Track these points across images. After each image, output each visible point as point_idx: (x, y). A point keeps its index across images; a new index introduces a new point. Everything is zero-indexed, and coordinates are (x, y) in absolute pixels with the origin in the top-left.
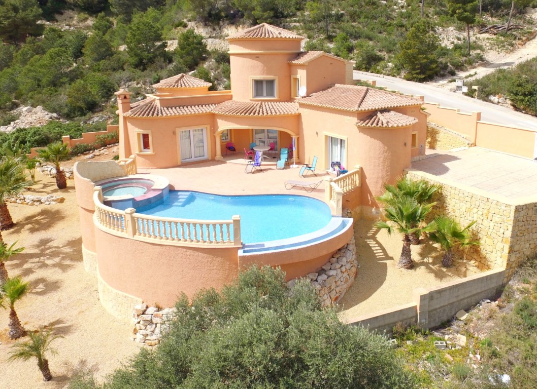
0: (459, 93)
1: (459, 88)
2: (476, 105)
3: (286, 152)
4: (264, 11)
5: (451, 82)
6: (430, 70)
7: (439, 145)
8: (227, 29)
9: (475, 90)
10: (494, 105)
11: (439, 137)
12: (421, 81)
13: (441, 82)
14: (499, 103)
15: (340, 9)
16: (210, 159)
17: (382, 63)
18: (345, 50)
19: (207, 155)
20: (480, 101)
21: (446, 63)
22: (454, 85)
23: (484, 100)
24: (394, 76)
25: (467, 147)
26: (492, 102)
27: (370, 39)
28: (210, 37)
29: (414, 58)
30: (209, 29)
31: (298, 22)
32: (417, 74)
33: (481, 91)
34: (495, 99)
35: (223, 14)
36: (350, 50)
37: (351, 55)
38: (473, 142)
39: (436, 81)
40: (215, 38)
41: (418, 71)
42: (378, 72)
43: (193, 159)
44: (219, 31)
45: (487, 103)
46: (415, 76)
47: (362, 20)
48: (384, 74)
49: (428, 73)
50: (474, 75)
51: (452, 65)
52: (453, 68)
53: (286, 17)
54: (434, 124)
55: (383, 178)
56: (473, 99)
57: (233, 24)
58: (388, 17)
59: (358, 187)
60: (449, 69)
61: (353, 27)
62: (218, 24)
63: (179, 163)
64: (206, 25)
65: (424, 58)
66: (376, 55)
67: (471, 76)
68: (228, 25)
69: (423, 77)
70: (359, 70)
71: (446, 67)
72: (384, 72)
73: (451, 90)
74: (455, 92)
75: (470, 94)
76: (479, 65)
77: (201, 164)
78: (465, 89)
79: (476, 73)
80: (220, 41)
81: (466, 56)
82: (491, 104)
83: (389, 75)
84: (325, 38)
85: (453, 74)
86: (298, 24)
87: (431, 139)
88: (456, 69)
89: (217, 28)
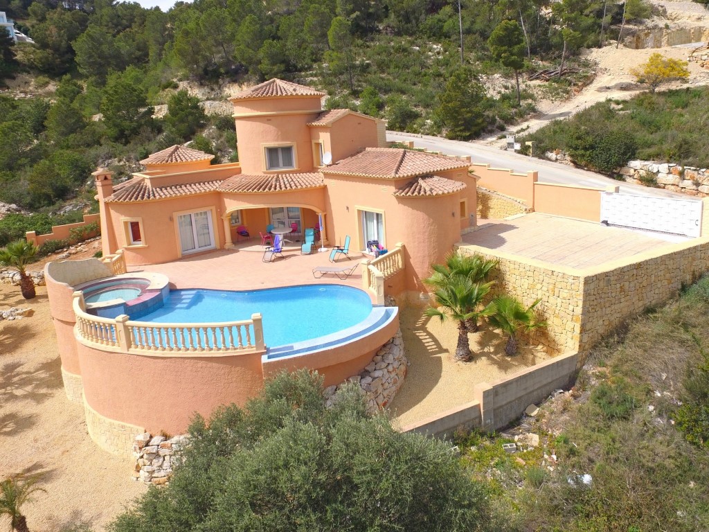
0: (511, 151)
1: (510, 145)
2: (531, 164)
3: (312, 233)
4: (274, 64)
5: (500, 138)
6: (476, 125)
7: (492, 214)
8: (229, 88)
9: (529, 147)
10: (551, 162)
11: (492, 203)
12: (466, 139)
13: (490, 139)
14: (557, 160)
15: (365, 59)
16: (218, 247)
17: (419, 121)
18: (374, 107)
19: (214, 244)
20: (536, 159)
21: (494, 117)
22: (504, 142)
23: (540, 158)
24: (434, 135)
25: (524, 214)
26: (550, 160)
27: (403, 92)
28: (208, 99)
29: (457, 112)
30: (207, 90)
31: (316, 75)
32: (461, 131)
33: (536, 147)
34: (552, 155)
35: (222, 70)
36: (380, 106)
37: (382, 113)
38: (531, 207)
39: (483, 139)
40: (214, 99)
41: (462, 128)
42: (415, 131)
43: (197, 249)
44: (219, 91)
45: (544, 161)
46: (458, 133)
47: (392, 70)
48: (422, 134)
49: (474, 129)
50: (527, 129)
51: (500, 118)
52: (502, 122)
53: (300, 70)
54: (484, 189)
55: (430, 256)
56: (527, 157)
57: (235, 81)
58: (423, 65)
59: (401, 269)
60: (497, 124)
61: (383, 79)
62: (217, 83)
63: (180, 256)
64: (202, 85)
65: (468, 112)
66: (411, 112)
67: (523, 130)
68: (229, 83)
69: (468, 134)
70: (393, 130)
71: (493, 121)
72: (422, 131)
73: (501, 148)
74: (506, 149)
75: (524, 151)
76: (531, 118)
77: (208, 255)
78: (518, 146)
79: (528, 127)
80: (221, 103)
81: (516, 108)
82: (549, 162)
83: (428, 134)
84: (350, 94)
85: (502, 129)
86: (315, 79)
87: (483, 206)
88: (505, 123)
89: (216, 87)
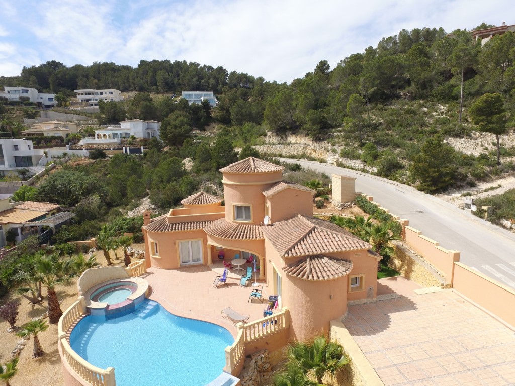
0: (467, 211)
1: (468, 206)
2: (484, 227)
4: (314, 124)
5: (465, 195)
6: (443, 183)
7: (414, 277)
8: (290, 137)
9: (485, 211)
10: (505, 230)
11: (416, 268)
12: (432, 192)
13: (454, 195)
14: (511, 228)
15: (380, 118)
16: (204, 264)
17: (400, 172)
18: (371, 157)
19: (202, 261)
20: (489, 223)
21: (466, 173)
22: (468, 200)
23: (494, 222)
24: (408, 185)
25: (440, 289)
26: (504, 227)
27: (398, 147)
28: (279, 144)
29: (425, 170)
30: (279, 138)
31: (341, 131)
32: (429, 186)
33: (493, 211)
34: (508, 223)
35: (288, 127)
36: (375, 157)
37: (375, 162)
38: (449, 283)
39: (449, 194)
40: (281, 144)
41: (429, 184)
42: (396, 180)
43: (191, 263)
44: (285, 139)
45: (498, 227)
46: (425, 187)
47: (396, 128)
48: (400, 182)
49: (440, 185)
50: (497, 188)
51: (472, 176)
52: (473, 179)
53: (333, 127)
54: (413, 252)
56: (481, 219)
57: (294, 133)
59: (284, 329)
60: (468, 180)
61: (388, 135)
62: (285, 134)
63: (179, 266)
64: (277, 135)
65: (435, 172)
66: (398, 163)
67: (492, 189)
68: (291, 134)
69: (434, 189)
70: (380, 176)
71: (464, 177)
72: (400, 179)
73: (460, 206)
74: (463, 208)
75: (480, 214)
76: (509, 175)
77: (195, 268)
78: (474, 208)
79: (500, 186)
80: (284, 146)
81: (493, 166)
82: (502, 228)
83: (404, 183)
84: (359, 146)
85: (472, 185)
86: (339, 134)
87: (408, 267)
88: (478, 180)
89: (284, 136)
